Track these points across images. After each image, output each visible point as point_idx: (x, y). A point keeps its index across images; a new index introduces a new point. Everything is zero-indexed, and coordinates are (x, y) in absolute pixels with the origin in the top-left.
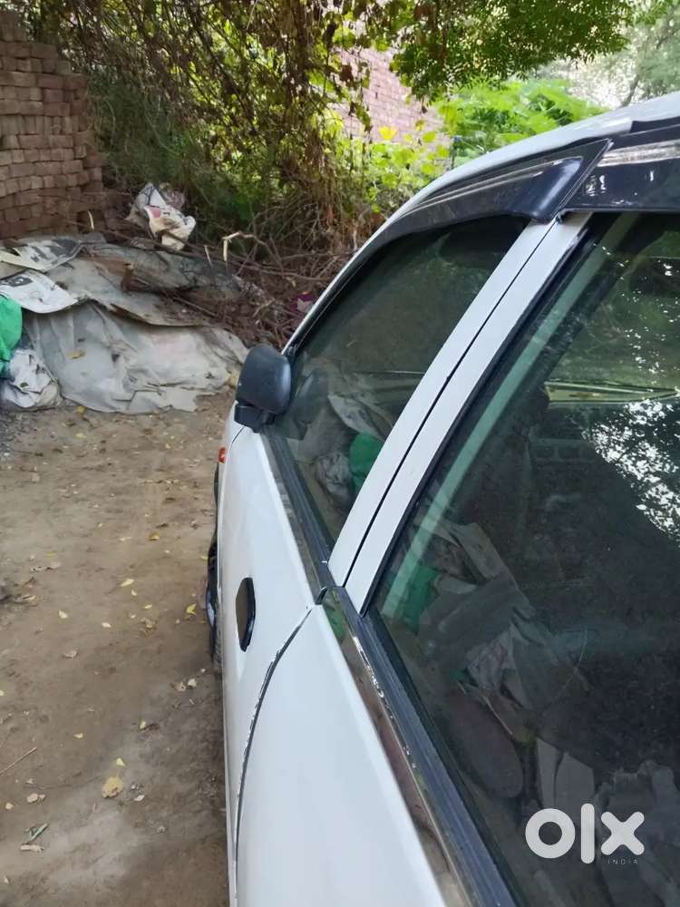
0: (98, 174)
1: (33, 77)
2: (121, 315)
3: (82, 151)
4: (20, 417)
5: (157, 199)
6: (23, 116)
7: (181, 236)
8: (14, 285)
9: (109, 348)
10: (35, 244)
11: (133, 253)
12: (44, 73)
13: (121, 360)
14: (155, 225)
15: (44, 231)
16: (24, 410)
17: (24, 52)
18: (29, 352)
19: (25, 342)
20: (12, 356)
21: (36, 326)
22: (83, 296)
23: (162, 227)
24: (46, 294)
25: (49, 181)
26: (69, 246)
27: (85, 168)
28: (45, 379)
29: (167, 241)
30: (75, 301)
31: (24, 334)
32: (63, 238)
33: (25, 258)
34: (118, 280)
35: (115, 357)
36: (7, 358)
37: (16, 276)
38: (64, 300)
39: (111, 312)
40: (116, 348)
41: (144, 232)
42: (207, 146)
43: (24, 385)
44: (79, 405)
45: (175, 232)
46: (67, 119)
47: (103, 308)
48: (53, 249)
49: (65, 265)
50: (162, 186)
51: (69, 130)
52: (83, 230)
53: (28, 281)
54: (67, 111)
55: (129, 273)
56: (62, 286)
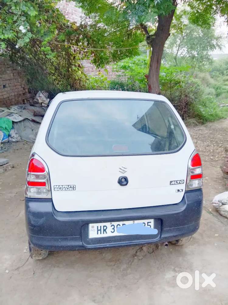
0: (27, 91)
1: (11, 71)
2: (33, 121)
3: (23, 86)
4: (13, 143)
5: (41, 95)
6: (10, 80)
7: (46, 103)
8: (10, 116)
9: (31, 128)
10: (13, 107)
11: (36, 108)
12: (13, 70)
13: (34, 131)
14: (40, 101)
15: (15, 104)
16: (14, 142)
17: (9, 66)
18: (14, 130)
19: (13, 128)
20: (11, 131)
21: (15, 124)
22: (25, 118)
23: (42, 102)
24: (17, 117)
25: (16, 93)
26: (21, 107)
27: (24, 89)
28: (18, 135)
29: (43, 105)
30: (23, 119)
31: (13, 127)
32: (20, 105)
33: (12, 111)
34: (32, 114)
35: (33, 130)
36: (9, 131)
37: (10, 114)
38: (21, 119)
39: (31, 121)
40: (33, 129)
41: (37, 103)
42: (53, 81)
43: (13, 137)
44: (25, 141)
45: (45, 102)
46: (19, 79)
47: (29, 120)
48: (18, 108)
49: (21, 111)
50: (42, 92)
51: (19, 81)
52: (24, 104)
53: (13, 115)
54: (19, 77)
55: (35, 112)
56: (20, 116)
